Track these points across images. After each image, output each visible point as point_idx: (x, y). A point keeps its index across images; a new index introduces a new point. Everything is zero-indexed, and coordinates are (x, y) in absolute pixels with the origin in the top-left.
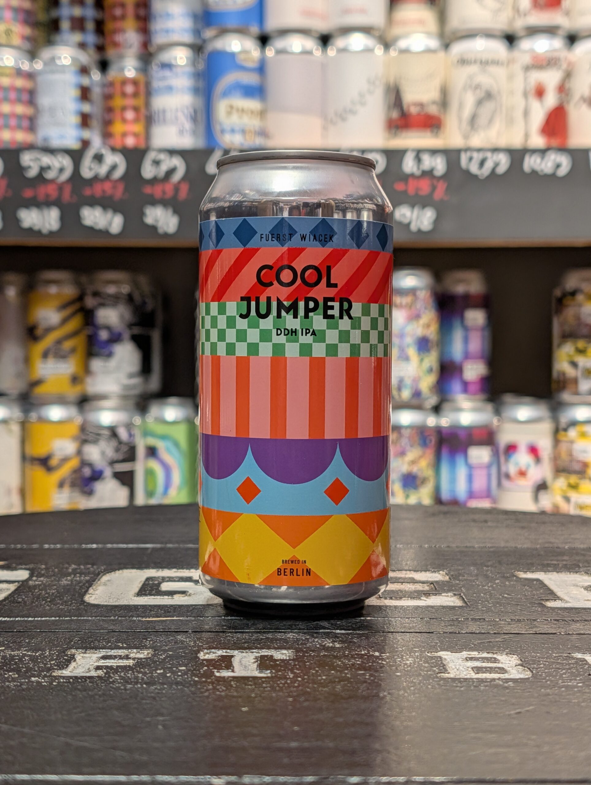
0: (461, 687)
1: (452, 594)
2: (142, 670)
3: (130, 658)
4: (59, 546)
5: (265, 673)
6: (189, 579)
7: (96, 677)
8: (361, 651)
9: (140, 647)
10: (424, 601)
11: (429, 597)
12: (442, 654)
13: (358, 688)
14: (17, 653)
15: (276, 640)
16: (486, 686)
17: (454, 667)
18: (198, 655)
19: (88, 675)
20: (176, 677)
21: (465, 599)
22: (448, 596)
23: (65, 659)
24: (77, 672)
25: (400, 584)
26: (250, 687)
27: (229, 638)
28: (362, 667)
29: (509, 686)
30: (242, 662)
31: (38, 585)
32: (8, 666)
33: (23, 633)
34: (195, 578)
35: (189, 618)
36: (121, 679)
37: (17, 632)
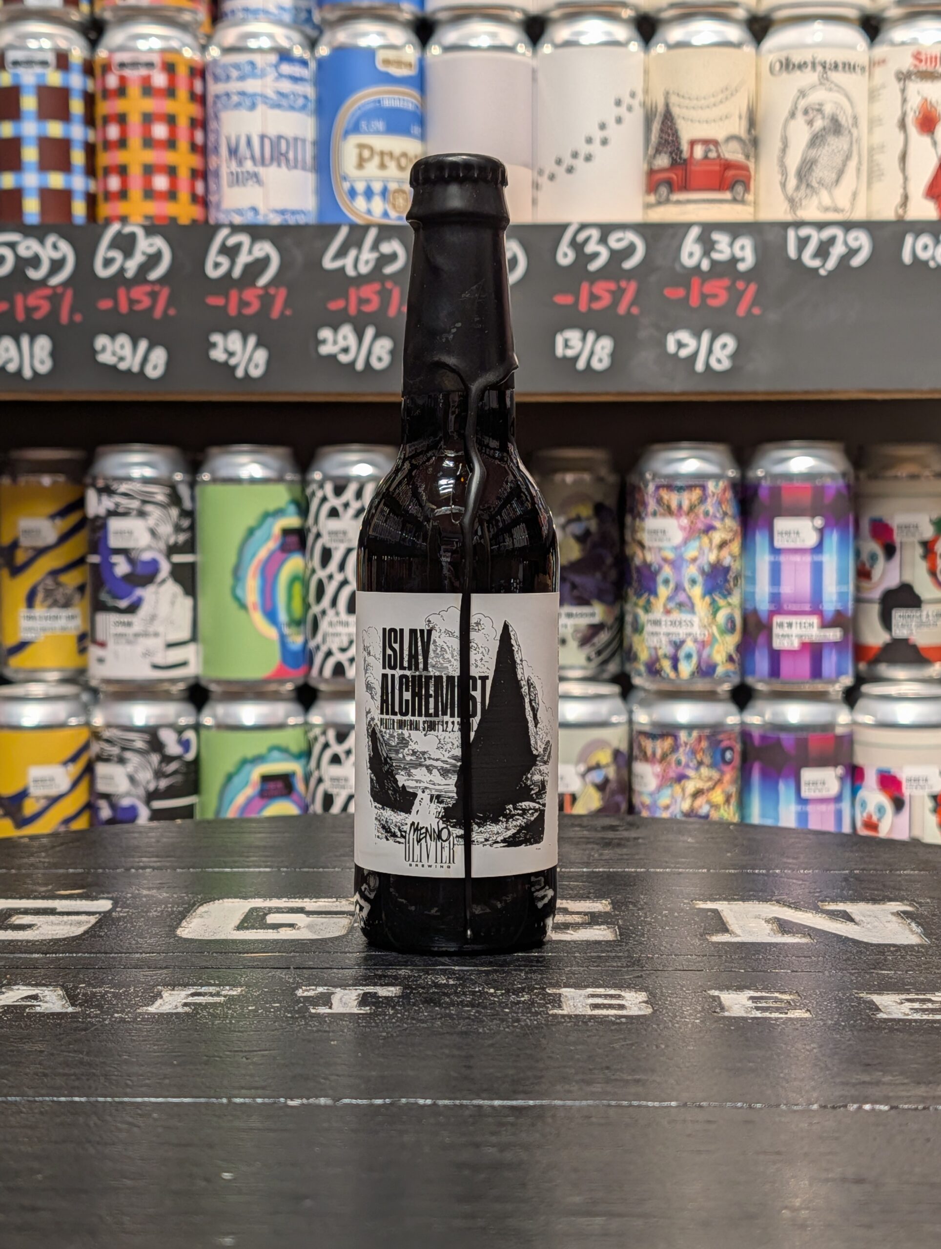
0: (568, 1022)
1: (606, 927)
2: (233, 1006)
3: (221, 995)
5: (365, 1010)
6: (301, 910)
7: (183, 1013)
8: (475, 988)
9: (233, 986)
10: (569, 935)
11: (578, 931)
12: (565, 991)
13: (459, 1024)
14: (100, 990)
15: (385, 976)
16: (597, 1022)
17: (571, 1004)
18: (296, 992)
19: (175, 1011)
20: (268, 1013)
22: (600, 929)
23: (150, 996)
24: (163, 1008)
26: (344, 1022)
27: (333, 975)
28: (472, 1005)
29: (621, 1023)
30: (343, 999)
31: (122, 916)
32: (90, 1003)
33: (105, 970)
34: (307, 909)
35: (292, 954)
36: (210, 1016)
37: (99, 968)
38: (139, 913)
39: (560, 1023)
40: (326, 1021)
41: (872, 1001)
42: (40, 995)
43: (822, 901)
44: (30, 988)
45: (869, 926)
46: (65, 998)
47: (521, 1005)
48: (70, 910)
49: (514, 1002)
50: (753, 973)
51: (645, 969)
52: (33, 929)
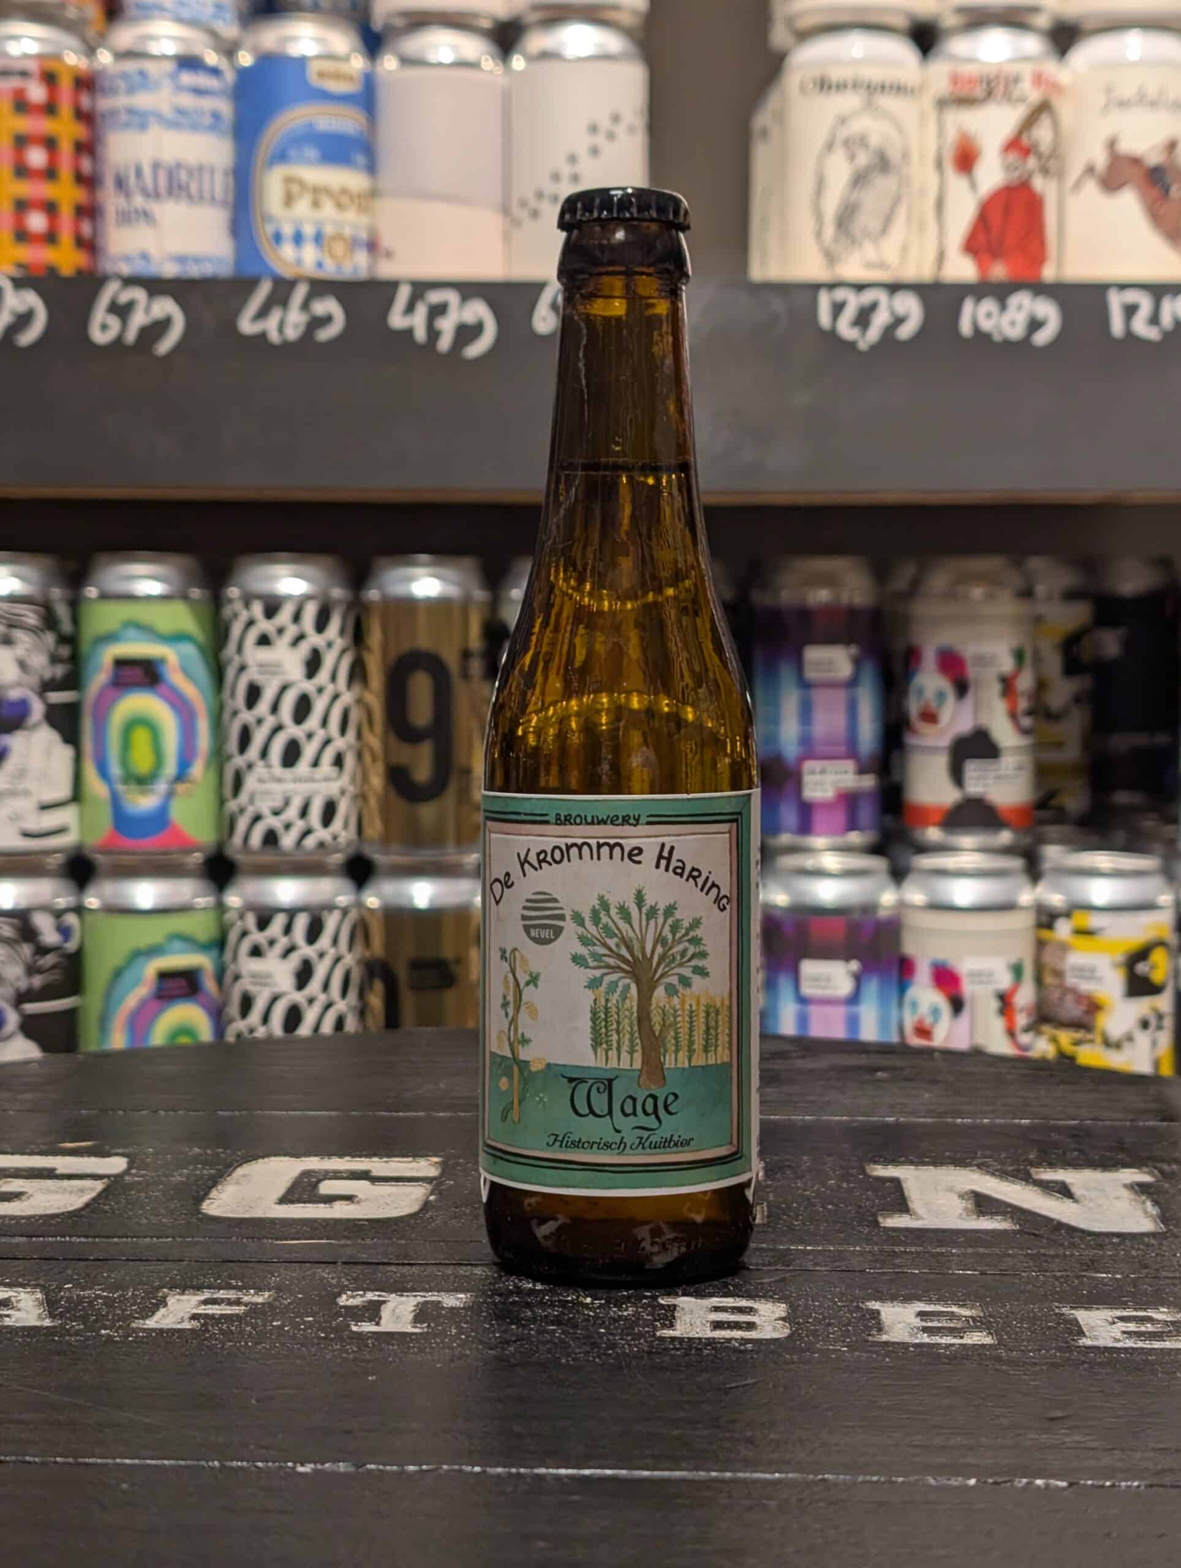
0: (678, 1349)
2: (253, 1321)
3: (242, 1303)
5: (421, 1328)
6: (364, 1175)
7: (188, 1330)
8: (568, 1296)
9: (259, 1290)
12: (681, 1301)
13: (537, 1351)
14: (88, 1294)
16: (714, 1348)
17: (688, 1321)
18: (338, 1300)
19: (179, 1326)
20: (296, 1331)
23: (151, 1303)
24: (164, 1322)
26: (391, 1347)
28: (558, 1322)
30: (397, 1311)
31: (137, 1182)
32: (73, 1313)
33: (101, 1263)
34: (375, 1173)
35: (343, 1242)
36: (222, 1334)
37: (94, 1260)
38: (159, 1176)
39: (666, 1349)
40: (367, 1345)
41: (1076, 1320)
42: (13, 1299)
43: (1038, 1165)
45: (1091, 1205)
46: (43, 1304)
47: (622, 1323)
48: (72, 1171)
49: (614, 1319)
50: (932, 1277)
51: (791, 1268)
52: (20, 1199)
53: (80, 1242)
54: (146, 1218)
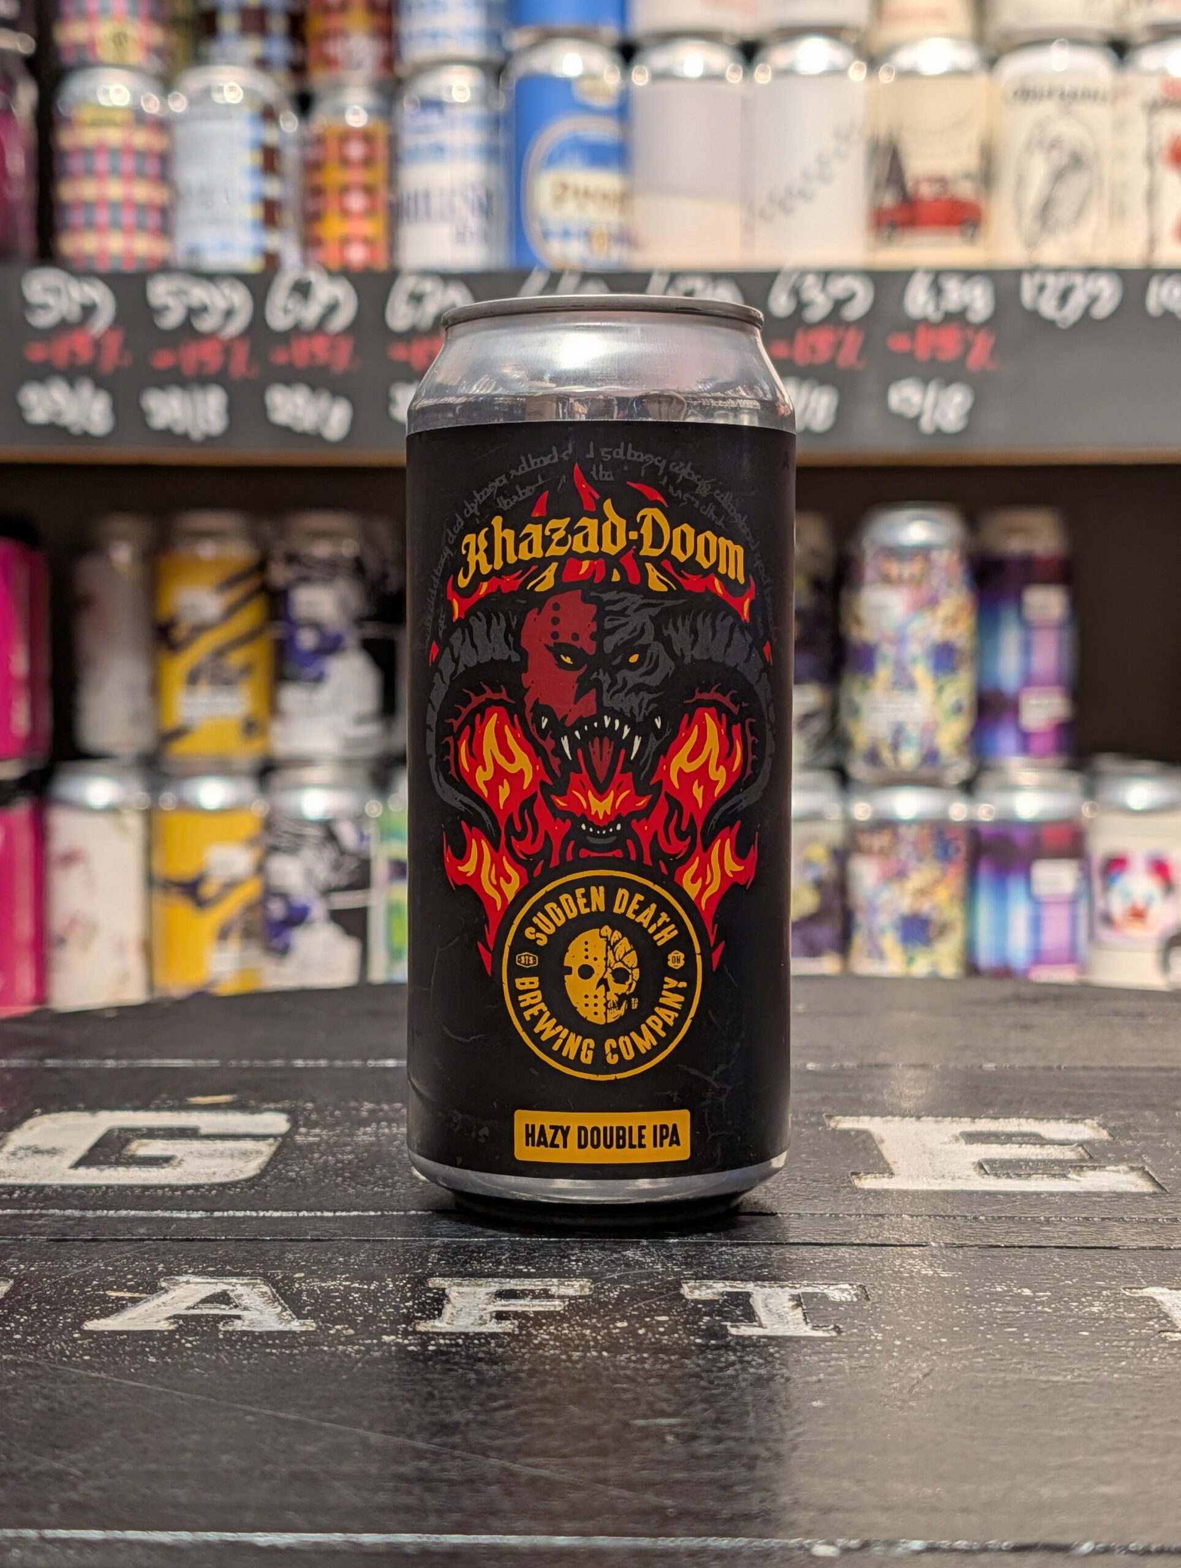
1: (1126, 1168)
2: (586, 1321)
3: (552, 1297)
4: (323, 1063)
5: (824, 1331)
7: (505, 1333)
8: (994, 1287)
9: (564, 1278)
11: (1083, 1174)
14: (334, 1285)
15: (820, 1261)
18: (682, 1291)
19: (484, 1329)
20: (657, 1336)
21: (1157, 1179)
22: (1118, 1171)
23: (428, 1297)
24: (461, 1323)
25: (1017, 1146)
26: (809, 1359)
27: (726, 1257)
31: (314, 1143)
32: (327, 1312)
33: (325, 1243)
36: (555, 1340)
37: (313, 1240)
38: (338, 1135)
42: (232, 1295)
44: (210, 1280)
46: (278, 1300)
48: (220, 1130)
52: (172, 1165)
53: (281, 1218)
54: (354, 1188)
